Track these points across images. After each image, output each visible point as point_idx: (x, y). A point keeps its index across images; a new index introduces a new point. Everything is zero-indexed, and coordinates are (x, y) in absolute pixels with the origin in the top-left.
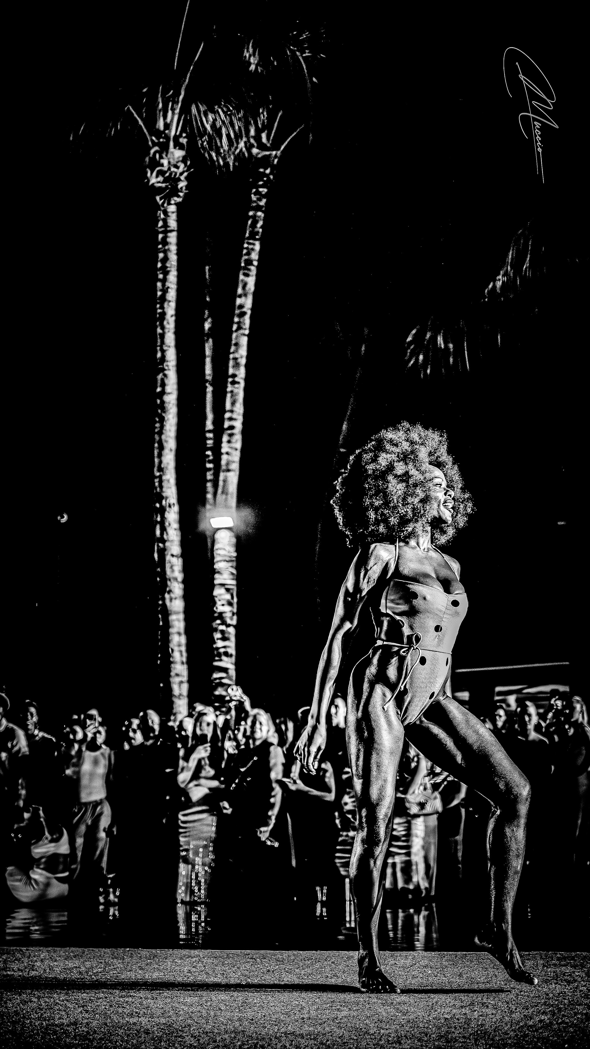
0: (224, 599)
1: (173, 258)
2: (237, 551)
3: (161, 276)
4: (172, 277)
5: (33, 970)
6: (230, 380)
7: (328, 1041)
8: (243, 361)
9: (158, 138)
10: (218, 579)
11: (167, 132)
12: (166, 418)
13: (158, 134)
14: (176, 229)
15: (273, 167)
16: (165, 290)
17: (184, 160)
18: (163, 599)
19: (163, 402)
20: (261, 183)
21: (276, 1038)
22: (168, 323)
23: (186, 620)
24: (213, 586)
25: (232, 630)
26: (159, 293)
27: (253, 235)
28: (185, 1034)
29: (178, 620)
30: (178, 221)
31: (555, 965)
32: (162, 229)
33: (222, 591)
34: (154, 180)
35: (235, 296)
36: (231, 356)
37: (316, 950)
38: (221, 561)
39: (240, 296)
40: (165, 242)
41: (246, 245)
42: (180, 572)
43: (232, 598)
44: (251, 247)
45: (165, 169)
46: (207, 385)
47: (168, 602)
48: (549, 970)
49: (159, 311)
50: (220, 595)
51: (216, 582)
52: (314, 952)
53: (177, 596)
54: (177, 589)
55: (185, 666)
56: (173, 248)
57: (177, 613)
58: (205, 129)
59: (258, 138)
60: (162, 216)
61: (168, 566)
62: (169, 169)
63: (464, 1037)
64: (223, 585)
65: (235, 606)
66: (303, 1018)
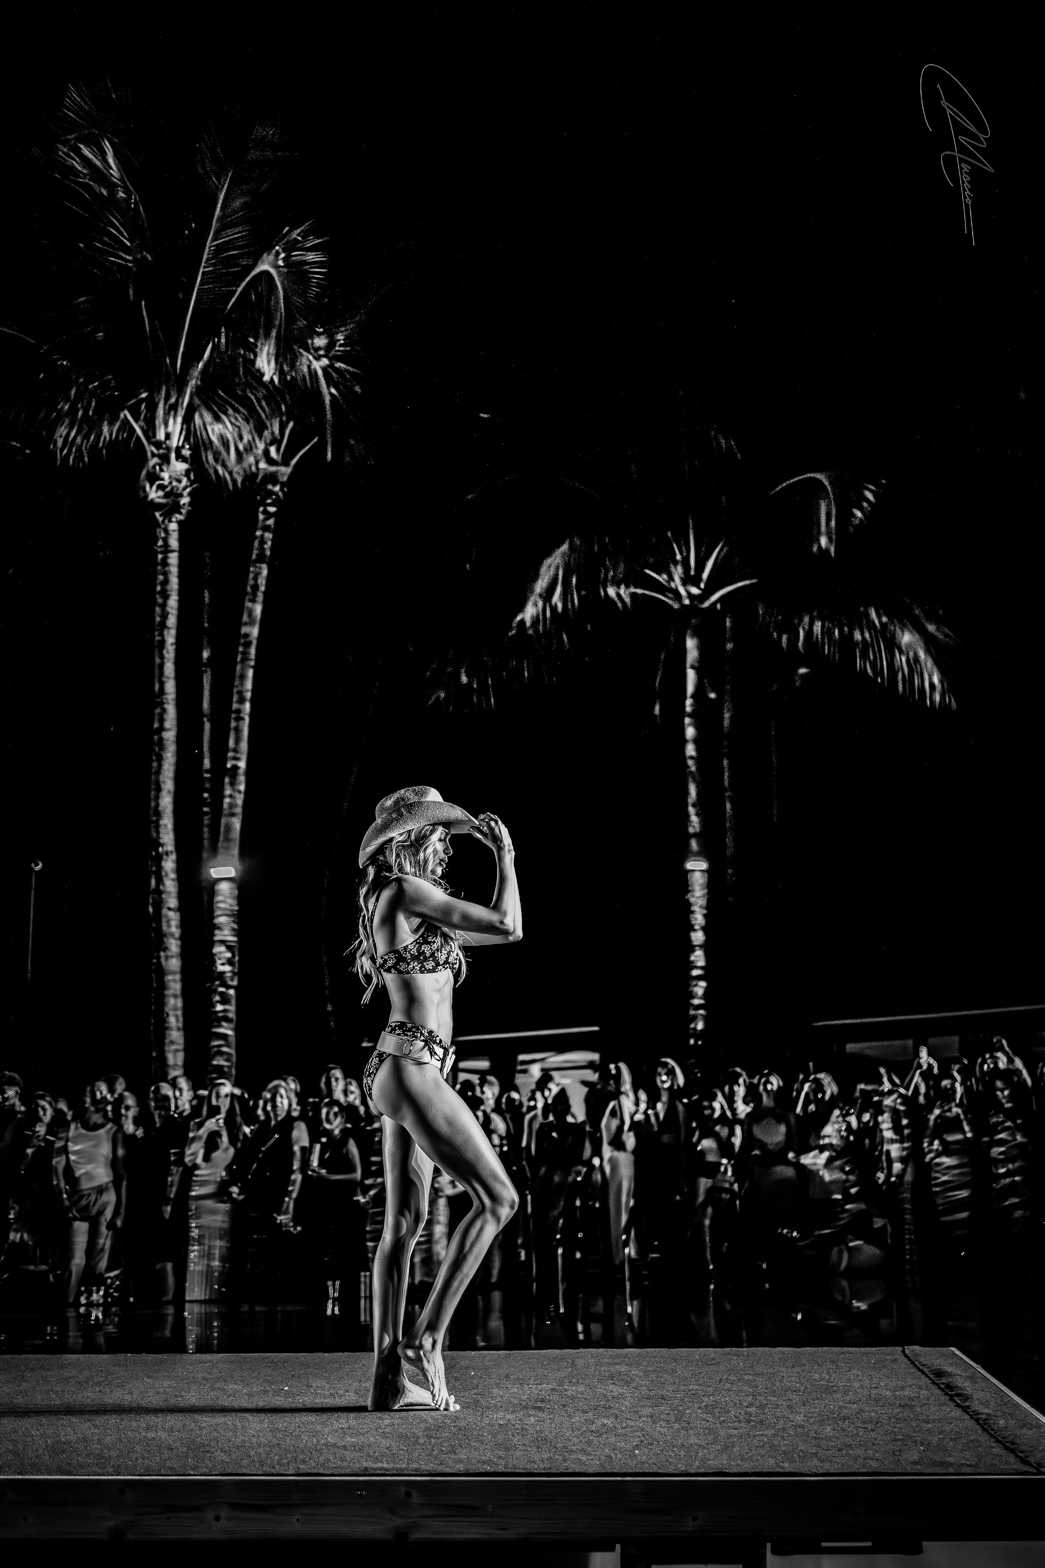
0: (225, 958)
1: (174, 581)
2: (238, 904)
3: (160, 601)
4: (173, 602)
5: (24, 1381)
6: (233, 716)
7: (375, 1452)
8: (249, 695)
9: (158, 449)
10: (219, 936)
11: (168, 442)
12: (164, 757)
13: (158, 445)
14: (177, 549)
15: (283, 484)
16: (165, 616)
17: (187, 473)
18: (159, 957)
19: (161, 739)
20: (269, 501)
21: (317, 1451)
22: (168, 652)
23: (183, 980)
24: (212, 943)
25: (232, 992)
26: (158, 619)
27: (261, 558)
28: (213, 1450)
29: (174, 981)
30: (181, 540)
31: (608, 1363)
32: (162, 549)
33: (222, 949)
34: (154, 494)
35: (239, 624)
36: (235, 690)
37: (343, 1352)
38: (221, 915)
39: (246, 624)
40: (165, 563)
41: (252, 569)
42: (177, 927)
43: (234, 956)
44: (258, 570)
45: (166, 483)
46: (205, 719)
47: (163, 960)
48: (603, 1369)
49: (157, 638)
50: (220, 953)
51: (216, 938)
52: (340, 1354)
53: (174, 954)
54: (174, 946)
55: (181, 1033)
56: (174, 570)
57: (174, 973)
58: (211, 442)
59: (266, 452)
60: (163, 535)
61: (164, 920)
62: (170, 483)
63: (524, 1445)
64: (223, 942)
65: (237, 965)
66: (342, 1428)
